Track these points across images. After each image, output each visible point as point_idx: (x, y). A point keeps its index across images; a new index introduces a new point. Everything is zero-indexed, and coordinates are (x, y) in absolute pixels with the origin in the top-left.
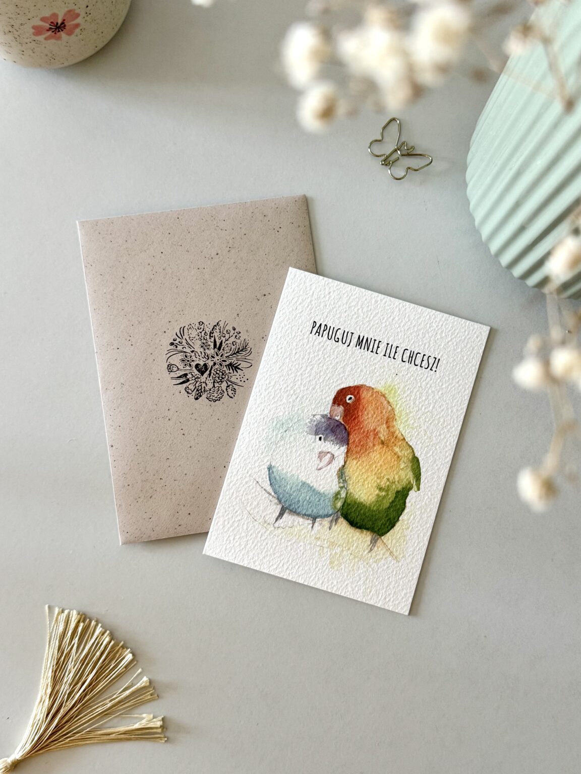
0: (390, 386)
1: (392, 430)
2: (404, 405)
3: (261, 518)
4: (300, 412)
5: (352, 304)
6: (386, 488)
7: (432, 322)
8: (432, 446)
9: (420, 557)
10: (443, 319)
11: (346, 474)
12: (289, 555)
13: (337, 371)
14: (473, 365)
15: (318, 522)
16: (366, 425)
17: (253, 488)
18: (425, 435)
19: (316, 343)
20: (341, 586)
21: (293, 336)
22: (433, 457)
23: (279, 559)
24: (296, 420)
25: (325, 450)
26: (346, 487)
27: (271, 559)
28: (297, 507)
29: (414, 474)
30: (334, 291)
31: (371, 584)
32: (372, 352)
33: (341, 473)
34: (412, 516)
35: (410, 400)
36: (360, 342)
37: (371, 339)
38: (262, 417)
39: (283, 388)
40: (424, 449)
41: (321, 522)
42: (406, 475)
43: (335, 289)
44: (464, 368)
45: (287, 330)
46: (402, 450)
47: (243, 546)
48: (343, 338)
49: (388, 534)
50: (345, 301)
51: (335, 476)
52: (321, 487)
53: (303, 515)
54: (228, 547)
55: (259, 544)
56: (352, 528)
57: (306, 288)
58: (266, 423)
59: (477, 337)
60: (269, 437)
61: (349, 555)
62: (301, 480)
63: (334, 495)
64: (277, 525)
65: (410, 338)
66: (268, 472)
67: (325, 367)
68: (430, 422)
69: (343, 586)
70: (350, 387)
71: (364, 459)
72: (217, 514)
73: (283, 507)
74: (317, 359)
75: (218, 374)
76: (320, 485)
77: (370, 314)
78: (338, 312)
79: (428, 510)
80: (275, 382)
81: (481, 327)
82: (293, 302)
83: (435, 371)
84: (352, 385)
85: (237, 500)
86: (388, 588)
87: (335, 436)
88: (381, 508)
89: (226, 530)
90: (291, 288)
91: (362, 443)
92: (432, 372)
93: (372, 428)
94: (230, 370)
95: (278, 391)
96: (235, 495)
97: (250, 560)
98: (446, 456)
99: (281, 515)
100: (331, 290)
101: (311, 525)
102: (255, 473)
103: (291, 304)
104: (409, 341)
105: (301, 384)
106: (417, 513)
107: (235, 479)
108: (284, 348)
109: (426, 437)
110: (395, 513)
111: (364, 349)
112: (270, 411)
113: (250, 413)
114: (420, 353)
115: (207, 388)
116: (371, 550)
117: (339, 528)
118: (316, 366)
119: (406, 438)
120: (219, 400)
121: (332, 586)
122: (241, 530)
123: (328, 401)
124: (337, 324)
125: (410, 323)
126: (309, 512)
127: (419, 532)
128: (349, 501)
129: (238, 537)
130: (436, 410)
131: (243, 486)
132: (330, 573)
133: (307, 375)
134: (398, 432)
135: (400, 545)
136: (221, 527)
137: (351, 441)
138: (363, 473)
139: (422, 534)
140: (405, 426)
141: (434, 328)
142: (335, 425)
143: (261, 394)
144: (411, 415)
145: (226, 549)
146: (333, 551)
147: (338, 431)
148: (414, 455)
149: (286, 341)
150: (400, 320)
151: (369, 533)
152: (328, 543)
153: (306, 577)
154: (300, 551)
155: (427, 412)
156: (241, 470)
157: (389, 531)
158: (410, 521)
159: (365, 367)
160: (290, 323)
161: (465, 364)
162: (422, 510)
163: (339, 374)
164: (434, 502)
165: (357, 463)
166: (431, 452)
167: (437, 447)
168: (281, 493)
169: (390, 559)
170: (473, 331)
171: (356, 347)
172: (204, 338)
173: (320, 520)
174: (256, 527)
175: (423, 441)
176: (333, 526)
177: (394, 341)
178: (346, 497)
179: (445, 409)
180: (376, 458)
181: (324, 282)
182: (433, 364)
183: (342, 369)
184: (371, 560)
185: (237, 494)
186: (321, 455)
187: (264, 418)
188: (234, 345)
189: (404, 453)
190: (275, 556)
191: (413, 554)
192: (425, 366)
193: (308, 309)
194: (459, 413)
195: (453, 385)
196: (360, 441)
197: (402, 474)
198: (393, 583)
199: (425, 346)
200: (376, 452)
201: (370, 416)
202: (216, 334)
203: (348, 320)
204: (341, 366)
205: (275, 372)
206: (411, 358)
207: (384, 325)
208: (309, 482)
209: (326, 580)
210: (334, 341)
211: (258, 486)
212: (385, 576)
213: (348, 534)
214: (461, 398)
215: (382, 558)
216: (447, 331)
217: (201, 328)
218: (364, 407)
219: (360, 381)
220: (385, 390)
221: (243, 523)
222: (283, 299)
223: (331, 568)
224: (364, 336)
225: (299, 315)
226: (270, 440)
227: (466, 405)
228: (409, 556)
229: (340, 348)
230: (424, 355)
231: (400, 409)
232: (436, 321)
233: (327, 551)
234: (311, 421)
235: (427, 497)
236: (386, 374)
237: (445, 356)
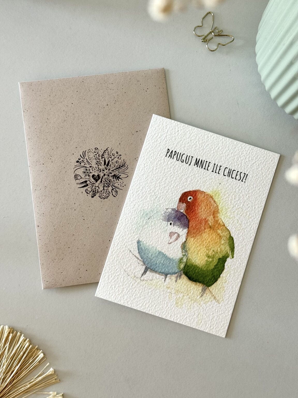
0: (215, 191)
1: (216, 219)
2: (224, 203)
3: (132, 274)
4: (158, 206)
5: (193, 138)
6: (212, 256)
7: (243, 151)
8: (242, 230)
9: (233, 301)
10: (250, 149)
11: (187, 247)
12: (150, 298)
13: (182, 181)
14: (269, 179)
15: (168, 277)
16: (200, 216)
17: (127, 255)
18: (237, 223)
19: (169, 163)
20: (183, 319)
21: (154, 158)
22: (242, 237)
23: (143, 300)
24: (156, 212)
25: (174, 231)
26: (187, 255)
27: (138, 300)
28: (155, 267)
29: (230, 247)
30: (181, 130)
31: (202, 318)
32: (205, 169)
33: (184, 246)
34: (229, 274)
35: (228, 200)
36: (197, 163)
37: (204, 161)
38: (134, 209)
39: (148, 191)
40: (237, 231)
41: (170, 277)
42: (225, 248)
43: (181, 129)
44: (263, 181)
45: (151, 154)
46: (222, 232)
47: (120, 292)
48: (186, 160)
49: (213, 286)
50: (188, 136)
51: (180, 248)
52: (171, 255)
53: (159, 272)
54: (111, 292)
55: (131, 291)
56: (190, 281)
57: (163, 127)
58: (136, 213)
59: (272, 161)
60: (139, 222)
61: (188, 299)
62: (158, 250)
63: (179, 260)
64: (142, 279)
65: (229, 160)
66: (137, 245)
67: (174, 179)
68: (240, 215)
69: (184, 318)
70: (190, 191)
71: (198, 237)
72: (104, 271)
73: (146, 267)
74: (169, 173)
75: (107, 181)
76: (170, 254)
77: (203, 145)
78: (183, 143)
79: (239, 271)
80: (143, 187)
81: (274, 154)
82: (155, 136)
83: (245, 182)
84: (191, 190)
85: (118, 262)
86: (213, 320)
87: (180, 222)
88: (209, 269)
89: (110, 281)
90: (154, 127)
91: (197, 227)
92: (243, 183)
93: (203, 218)
94: (114, 179)
95: (144, 193)
96: (116, 259)
97: (125, 300)
98: (251, 236)
99: (145, 272)
100: (179, 129)
101: (164, 279)
102: (129, 245)
103: (154, 138)
104: (228, 163)
105: (159, 189)
106: (231, 273)
107: (116, 249)
108: (148, 166)
109: (238, 224)
110: (217, 272)
111: (200, 167)
112: (139, 205)
113: (127, 207)
114: (235, 170)
115: (99, 190)
116: (202, 295)
117: (182, 281)
118: (168, 177)
119: (225, 225)
120: (107, 198)
121: (177, 318)
122: (119, 282)
123: (176, 200)
124: (182, 151)
125: (229, 151)
126: (163, 271)
127: (233, 285)
128: (188, 264)
129: (117, 286)
130: (245, 207)
131: (122, 253)
132: (176, 310)
133: (163, 183)
134: (220, 220)
135: (220, 293)
136: (107, 279)
137: (190, 226)
138: (197, 246)
139: (234, 286)
140: (225, 217)
141: (244, 154)
142: (181, 215)
143: (133, 195)
144: (229, 210)
145: (110, 294)
146: (178, 296)
147: (182, 219)
148: (230, 235)
149: (150, 162)
150: (223, 149)
151: (201, 285)
152: (175, 291)
153: (160, 312)
154: (157, 295)
155: (239, 208)
156: (120, 243)
157: (213, 284)
158: (227, 278)
159: (200, 178)
160: (152, 149)
161: (264, 178)
162: (235, 270)
163: (183, 183)
164: (243, 265)
165: (194, 240)
166: (241, 233)
167: (245, 231)
168: (145, 258)
169: (214, 301)
170: (269, 157)
171: (194, 165)
172: (98, 159)
173: (170, 276)
174: (129, 280)
175: (236, 227)
176: (178, 280)
177: (219, 162)
178: (187, 261)
179: (251, 206)
180: (206, 237)
181: (175, 124)
182: (243, 177)
183: (185, 180)
184: (202, 302)
185: (117, 259)
186: (171, 234)
187: (135, 210)
188: (117, 163)
189: (224, 234)
190: (141, 299)
191: (229, 299)
192: (238, 178)
193: (164, 141)
194: (260, 209)
195: (256, 191)
196: (196, 226)
197: (223, 247)
198: (216, 317)
199: (238, 165)
200: (206, 233)
201: (203, 210)
202: (106, 156)
203: (190, 148)
204: (185, 177)
205: (142, 181)
206: (229, 173)
207: (212, 152)
208: (163, 252)
209: (173, 314)
210: (180, 161)
211: (131, 253)
212: (211, 313)
213: (188, 285)
214: (261, 199)
215: (209, 301)
216: (253, 156)
217: (96, 152)
218: (199, 204)
219: (197, 187)
220: (212, 193)
221: (121, 277)
222: (149, 134)
223: (176, 306)
224: (199, 159)
225: (158, 145)
226: (139, 224)
227: (264, 204)
228: (226, 300)
229: (184, 167)
230: (238, 172)
231: (222, 206)
232: (246, 150)
233: (174, 296)
234: (165, 212)
235: (238, 262)
236: (213, 183)
237: (251, 173)
